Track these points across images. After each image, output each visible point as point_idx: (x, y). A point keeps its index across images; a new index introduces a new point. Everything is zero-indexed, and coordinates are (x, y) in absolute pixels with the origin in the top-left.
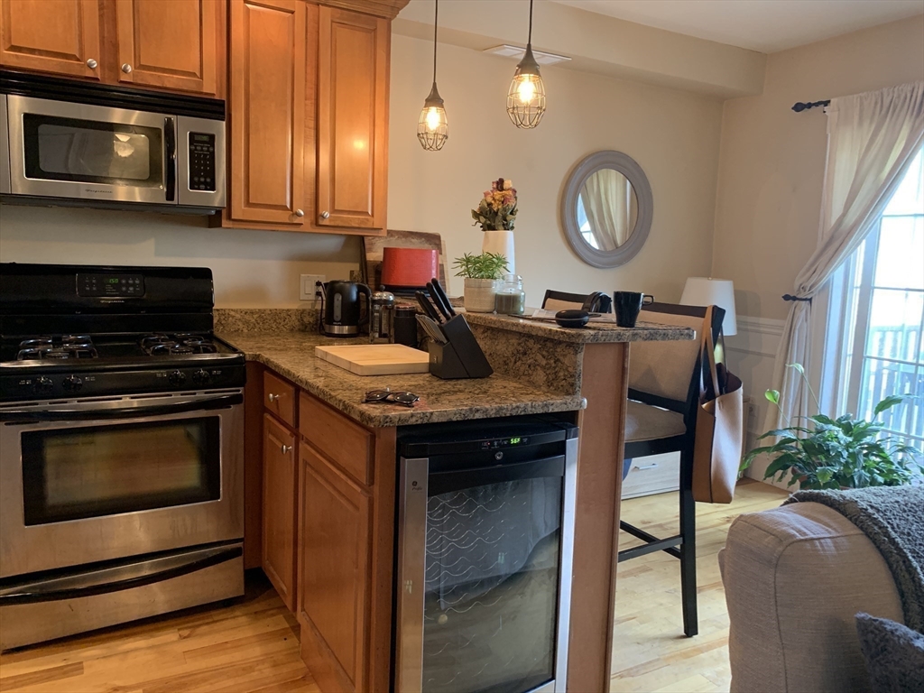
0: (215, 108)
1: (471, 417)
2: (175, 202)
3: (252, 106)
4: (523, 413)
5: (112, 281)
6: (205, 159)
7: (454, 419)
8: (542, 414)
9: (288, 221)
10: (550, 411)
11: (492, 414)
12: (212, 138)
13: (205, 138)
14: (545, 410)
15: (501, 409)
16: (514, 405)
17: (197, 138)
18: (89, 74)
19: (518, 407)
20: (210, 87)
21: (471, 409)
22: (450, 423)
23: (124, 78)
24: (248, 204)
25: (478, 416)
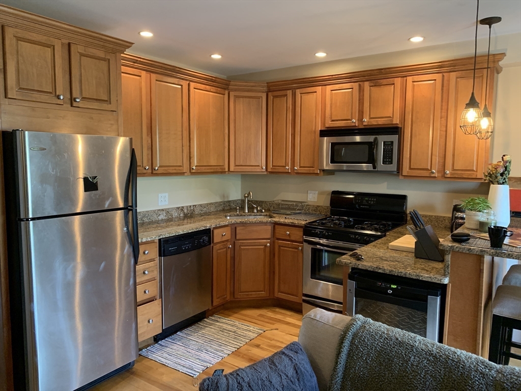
0: (395, 130)
1: (377, 271)
2: (376, 170)
3: (414, 126)
4: (404, 276)
5: (366, 199)
6: (389, 151)
7: (369, 269)
8: (415, 279)
9: (428, 176)
10: (421, 279)
11: (388, 272)
12: (392, 142)
13: (389, 143)
14: (418, 278)
15: (392, 271)
16: (400, 271)
17: (386, 143)
18: (353, 125)
19: (401, 272)
20: (396, 121)
21: (377, 267)
22: (366, 271)
23: (365, 124)
24: (410, 169)
25: (380, 271)
